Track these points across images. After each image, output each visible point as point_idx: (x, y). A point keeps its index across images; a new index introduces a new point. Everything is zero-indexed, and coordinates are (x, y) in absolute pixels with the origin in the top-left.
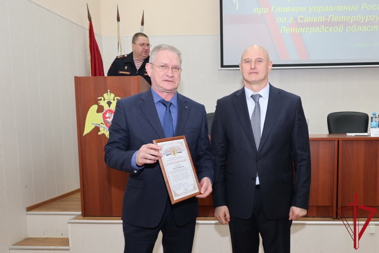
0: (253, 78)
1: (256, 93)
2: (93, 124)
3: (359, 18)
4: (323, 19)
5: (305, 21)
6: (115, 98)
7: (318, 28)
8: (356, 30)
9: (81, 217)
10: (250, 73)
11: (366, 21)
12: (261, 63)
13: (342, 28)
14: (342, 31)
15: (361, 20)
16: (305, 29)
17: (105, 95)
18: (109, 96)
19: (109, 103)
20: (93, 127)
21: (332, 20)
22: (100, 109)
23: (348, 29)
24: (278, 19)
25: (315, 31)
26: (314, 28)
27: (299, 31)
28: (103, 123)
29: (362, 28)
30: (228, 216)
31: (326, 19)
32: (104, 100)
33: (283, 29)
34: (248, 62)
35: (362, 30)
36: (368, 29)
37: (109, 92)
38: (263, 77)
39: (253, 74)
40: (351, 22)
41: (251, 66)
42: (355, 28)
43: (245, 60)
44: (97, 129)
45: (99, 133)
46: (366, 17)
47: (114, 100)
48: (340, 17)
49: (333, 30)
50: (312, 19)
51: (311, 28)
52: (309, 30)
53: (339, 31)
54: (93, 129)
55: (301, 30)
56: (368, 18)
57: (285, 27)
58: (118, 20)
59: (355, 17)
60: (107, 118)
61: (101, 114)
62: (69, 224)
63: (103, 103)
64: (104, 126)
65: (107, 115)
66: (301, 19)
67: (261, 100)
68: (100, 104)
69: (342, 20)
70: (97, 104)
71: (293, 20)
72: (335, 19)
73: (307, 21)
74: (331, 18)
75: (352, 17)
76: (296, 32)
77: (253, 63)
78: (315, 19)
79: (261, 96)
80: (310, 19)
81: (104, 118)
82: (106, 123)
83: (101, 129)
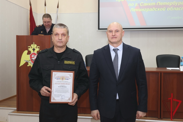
0: (114, 40)
1: (116, 48)
2: (25, 61)
3: (174, 3)
4: (154, 4)
5: (144, 5)
6: (37, 47)
7: (151, 9)
8: (173, 9)
9: (16, 111)
10: (112, 38)
11: (179, 5)
12: (118, 32)
13: (165, 9)
14: (165, 10)
15: (176, 4)
16: (144, 10)
17: (32, 45)
18: (34, 46)
19: (34, 50)
20: (25, 62)
21: (159, 5)
22: (29, 53)
23: (168, 9)
24: (129, 4)
25: (150, 10)
26: (149, 9)
27: (140, 11)
28: (30, 60)
29: (176, 9)
30: (99, 115)
31: (156, 4)
32: (31, 48)
33: (132, 9)
34: (111, 32)
35: (176, 10)
36: (180, 9)
37: (34, 44)
38: (119, 40)
39: (114, 38)
40: (170, 5)
41: (112, 34)
42: (172, 9)
43: (109, 31)
44: (27, 63)
45: (28, 66)
46: (178, 3)
47: (36, 48)
48: (164, 3)
49: (160, 9)
50: (148, 4)
51: (147, 9)
52: (146, 10)
53: (163, 10)
54: (25, 63)
55: (142, 10)
56: (180, 3)
57: (133, 9)
58: (45, 5)
59: (172, 3)
60: (32, 57)
61: (29, 55)
62: (9, 115)
63: (31, 49)
64: (31, 62)
65: (33, 56)
66: (142, 4)
67: (118, 51)
68: (29, 50)
69: (165, 4)
70: (28, 50)
71: (137, 5)
72: (161, 4)
73: (145, 5)
74: (159, 3)
75: (171, 3)
76: (139, 11)
77: (114, 32)
78: (150, 4)
79: (118, 50)
80: (147, 4)
81: (31, 57)
82: (32, 60)
83: (29, 63)
